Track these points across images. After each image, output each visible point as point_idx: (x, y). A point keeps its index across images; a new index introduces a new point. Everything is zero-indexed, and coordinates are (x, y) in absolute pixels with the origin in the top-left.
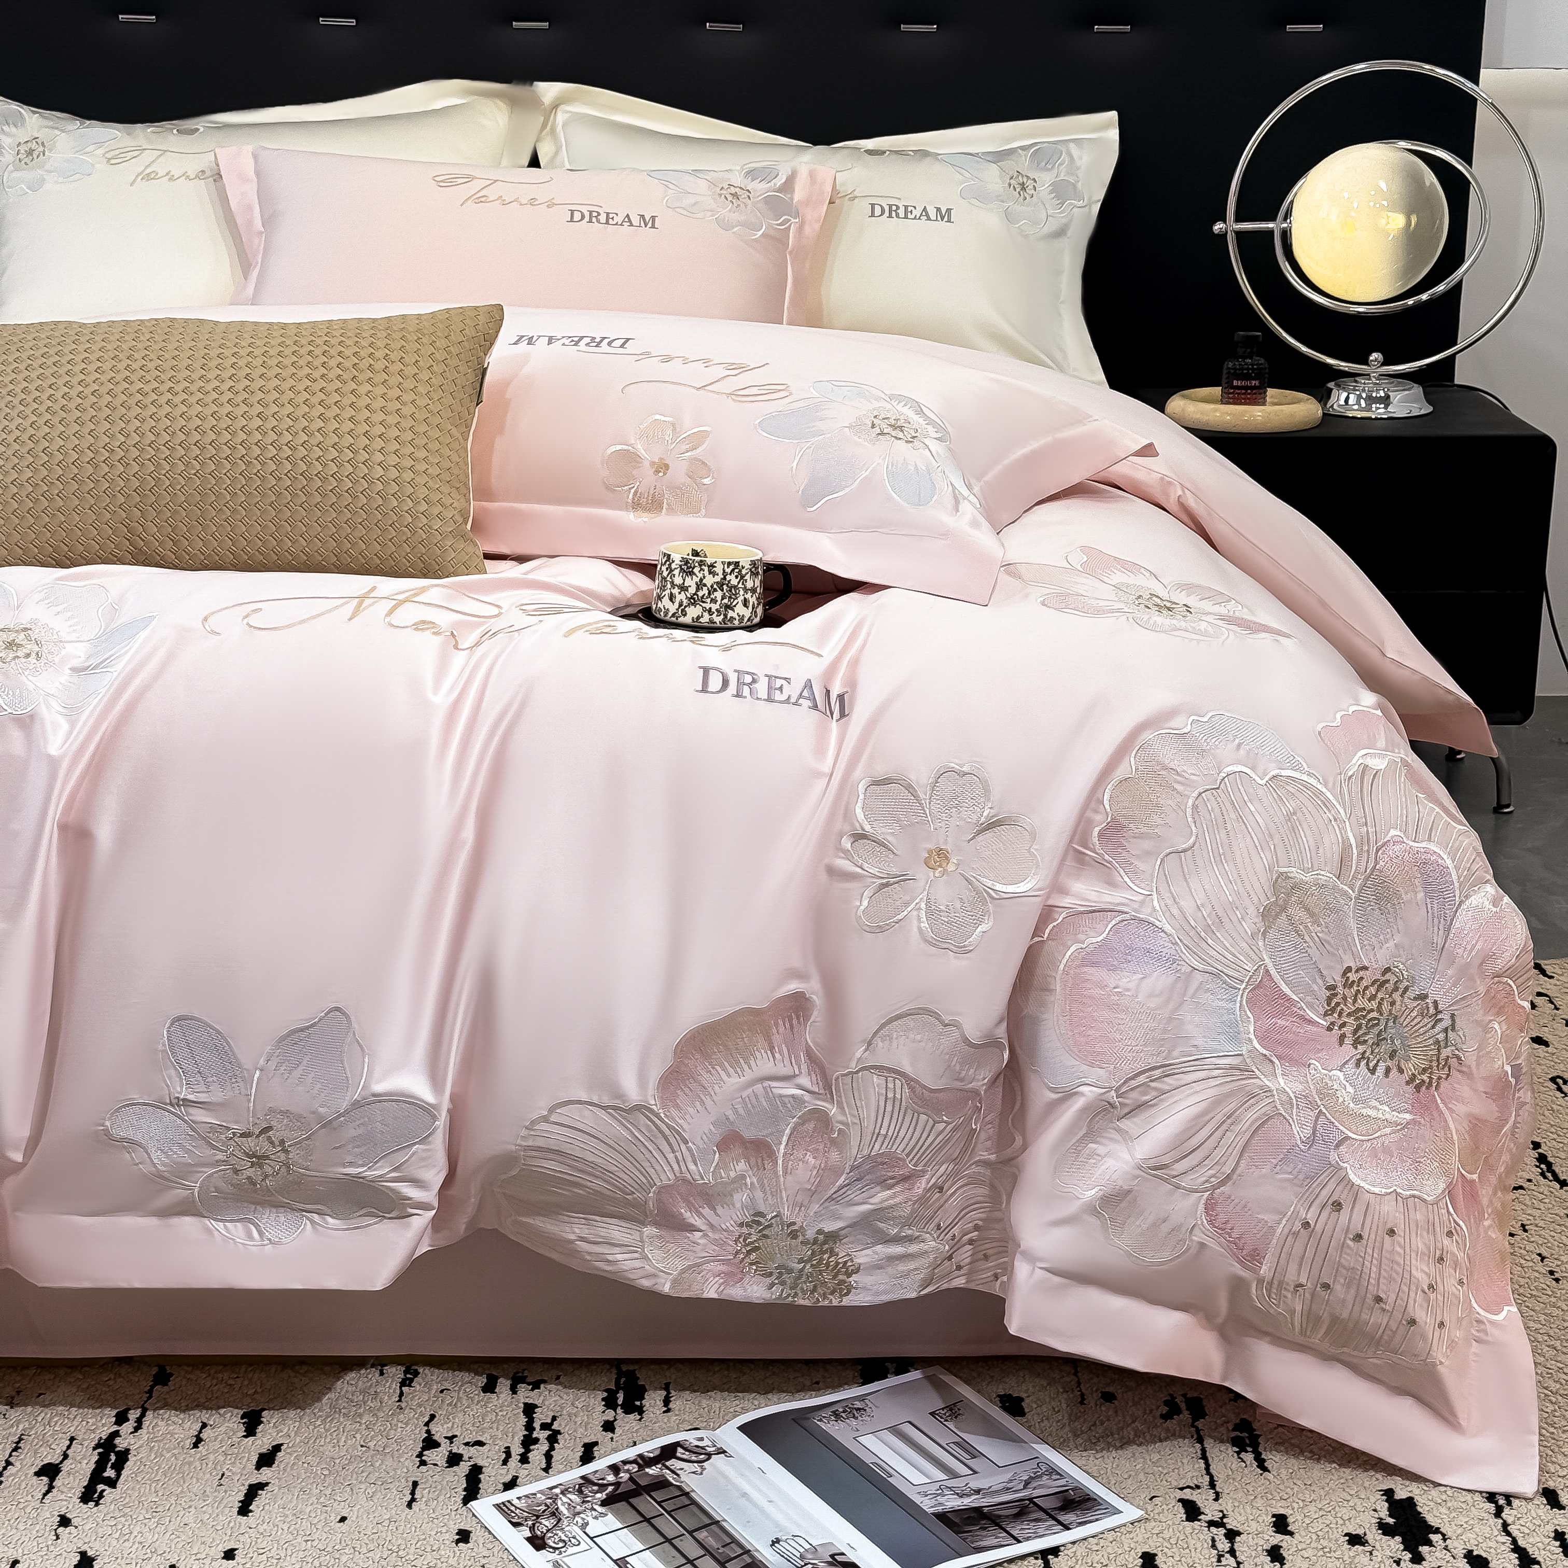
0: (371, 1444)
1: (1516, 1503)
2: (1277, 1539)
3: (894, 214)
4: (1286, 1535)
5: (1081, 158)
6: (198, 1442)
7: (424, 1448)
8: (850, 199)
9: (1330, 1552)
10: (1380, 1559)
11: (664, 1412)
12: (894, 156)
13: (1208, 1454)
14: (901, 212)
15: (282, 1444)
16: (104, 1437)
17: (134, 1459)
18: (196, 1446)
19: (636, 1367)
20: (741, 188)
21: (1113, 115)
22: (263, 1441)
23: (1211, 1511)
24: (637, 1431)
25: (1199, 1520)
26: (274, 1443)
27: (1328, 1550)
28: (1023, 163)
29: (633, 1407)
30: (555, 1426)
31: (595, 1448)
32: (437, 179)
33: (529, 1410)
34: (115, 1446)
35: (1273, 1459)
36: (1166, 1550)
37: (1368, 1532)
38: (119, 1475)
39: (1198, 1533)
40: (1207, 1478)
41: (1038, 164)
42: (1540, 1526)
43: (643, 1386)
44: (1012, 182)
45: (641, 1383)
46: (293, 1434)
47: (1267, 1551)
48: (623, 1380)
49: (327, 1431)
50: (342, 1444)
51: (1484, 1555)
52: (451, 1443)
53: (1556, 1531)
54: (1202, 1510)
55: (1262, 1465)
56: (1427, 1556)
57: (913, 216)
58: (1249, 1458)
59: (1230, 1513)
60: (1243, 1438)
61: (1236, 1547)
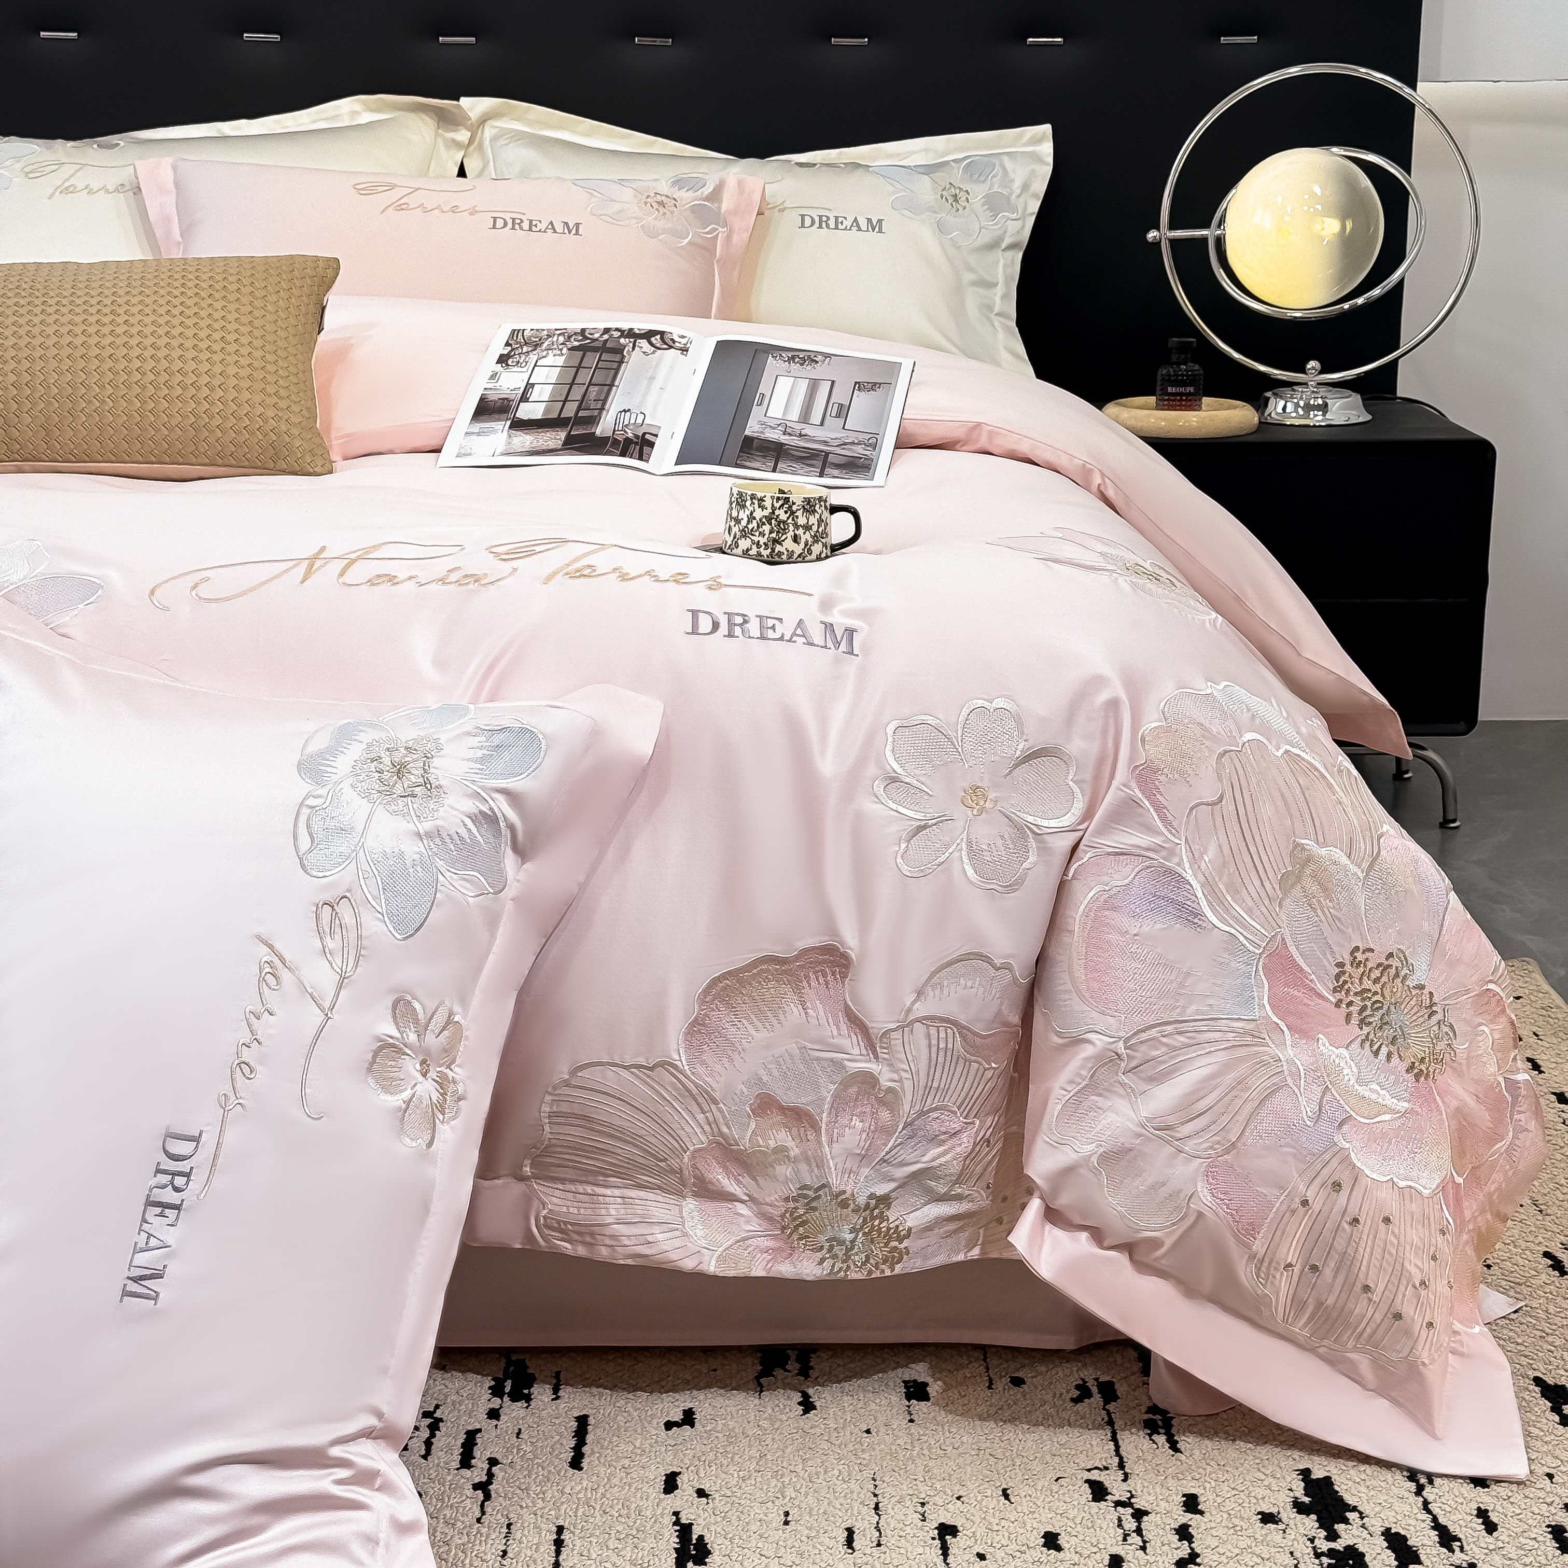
1: (1437, 1481)
2: (1186, 1518)
3: (824, 224)
4: (1196, 1514)
5: (1014, 171)
8: (780, 211)
9: (1241, 1531)
10: (1293, 1537)
11: (553, 1400)
12: (824, 168)
13: (1118, 1436)
14: (832, 223)
19: (527, 1356)
20: (667, 196)
21: (1047, 128)
23: (1118, 1491)
24: (523, 1418)
25: (1106, 1500)
27: (1239, 1528)
28: (957, 175)
29: (520, 1395)
30: (436, 1415)
31: (478, 1435)
32: (358, 187)
35: (1186, 1442)
36: (1069, 1529)
37: (1282, 1511)
39: (1104, 1513)
40: (1116, 1460)
41: (971, 176)
42: (1462, 1504)
43: (533, 1374)
44: (944, 193)
45: (530, 1371)
47: (1175, 1529)
48: (512, 1368)
51: (1403, 1532)
53: (1479, 1509)
54: (1109, 1490)
55: (1174, 1446)
56: (1342, 1534)
57: (843, 227)
58: (1161, 1439)
59: (1139, 1493)
60: (1155, 1421)
61: (1143, 1526)
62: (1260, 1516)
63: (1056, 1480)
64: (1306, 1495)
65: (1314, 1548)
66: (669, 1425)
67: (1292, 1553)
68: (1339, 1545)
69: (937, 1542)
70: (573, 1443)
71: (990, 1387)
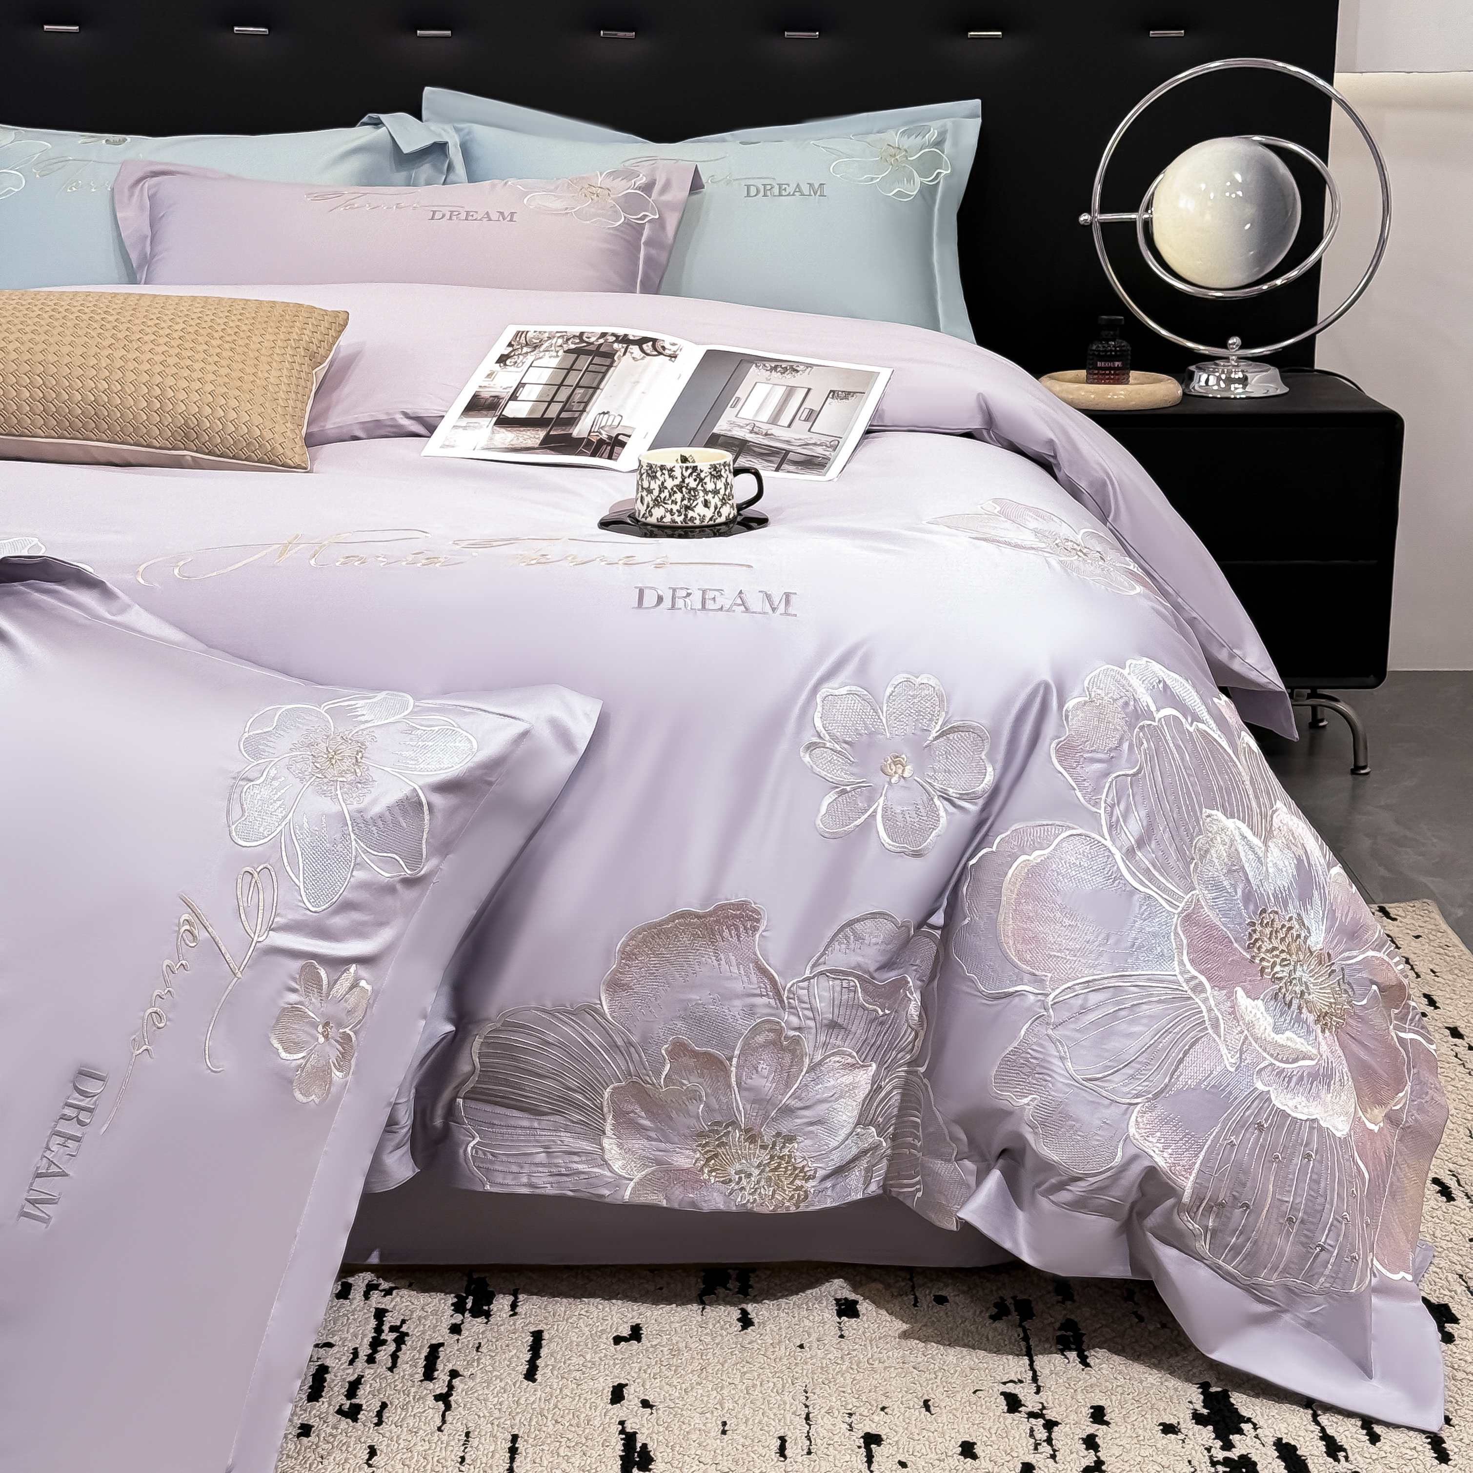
2: (1093, 1428)
4: (1102, 1424)
9: (1144, 1440)
10: (1191, 1447)
11: (511, 1315)
13: (1033, 1352)
19: (488, 1273)
23: (1031, 1402)
24: (483, 1333)
25: (1020, 1412)
27: (1142, 1438)
29: (481, 1311)
30: (404, 1329)
31: (441, 1349)
33: (379, 1314)
35: (1094, 1355)
36: (986, 1439)
37: (1181, 1422)
39: (1019, 1423)
40: (1030, 1374)
43: (492, 1291)
45: (490, 1288)
47: (1084, 1439)
48: (474, 1286)
51: (1292, 1443)
54: (1023, 1402)
55: (1084, 1361)
56: (1237, 1444)
58: (1073, 1355)
59: (1051, 1405)
60: (1068, 1337)
61: (1054, 1435)
62: (1161, 1427)
63: (974, 1393)
64: (1205, 1407)
65: (1211, 1457)
66: (618, 1340)
67: (1190, 1462)
68: (1234, 1454)
69: (863, 1450)
70: (528, 1356)
71: (915, 1305)
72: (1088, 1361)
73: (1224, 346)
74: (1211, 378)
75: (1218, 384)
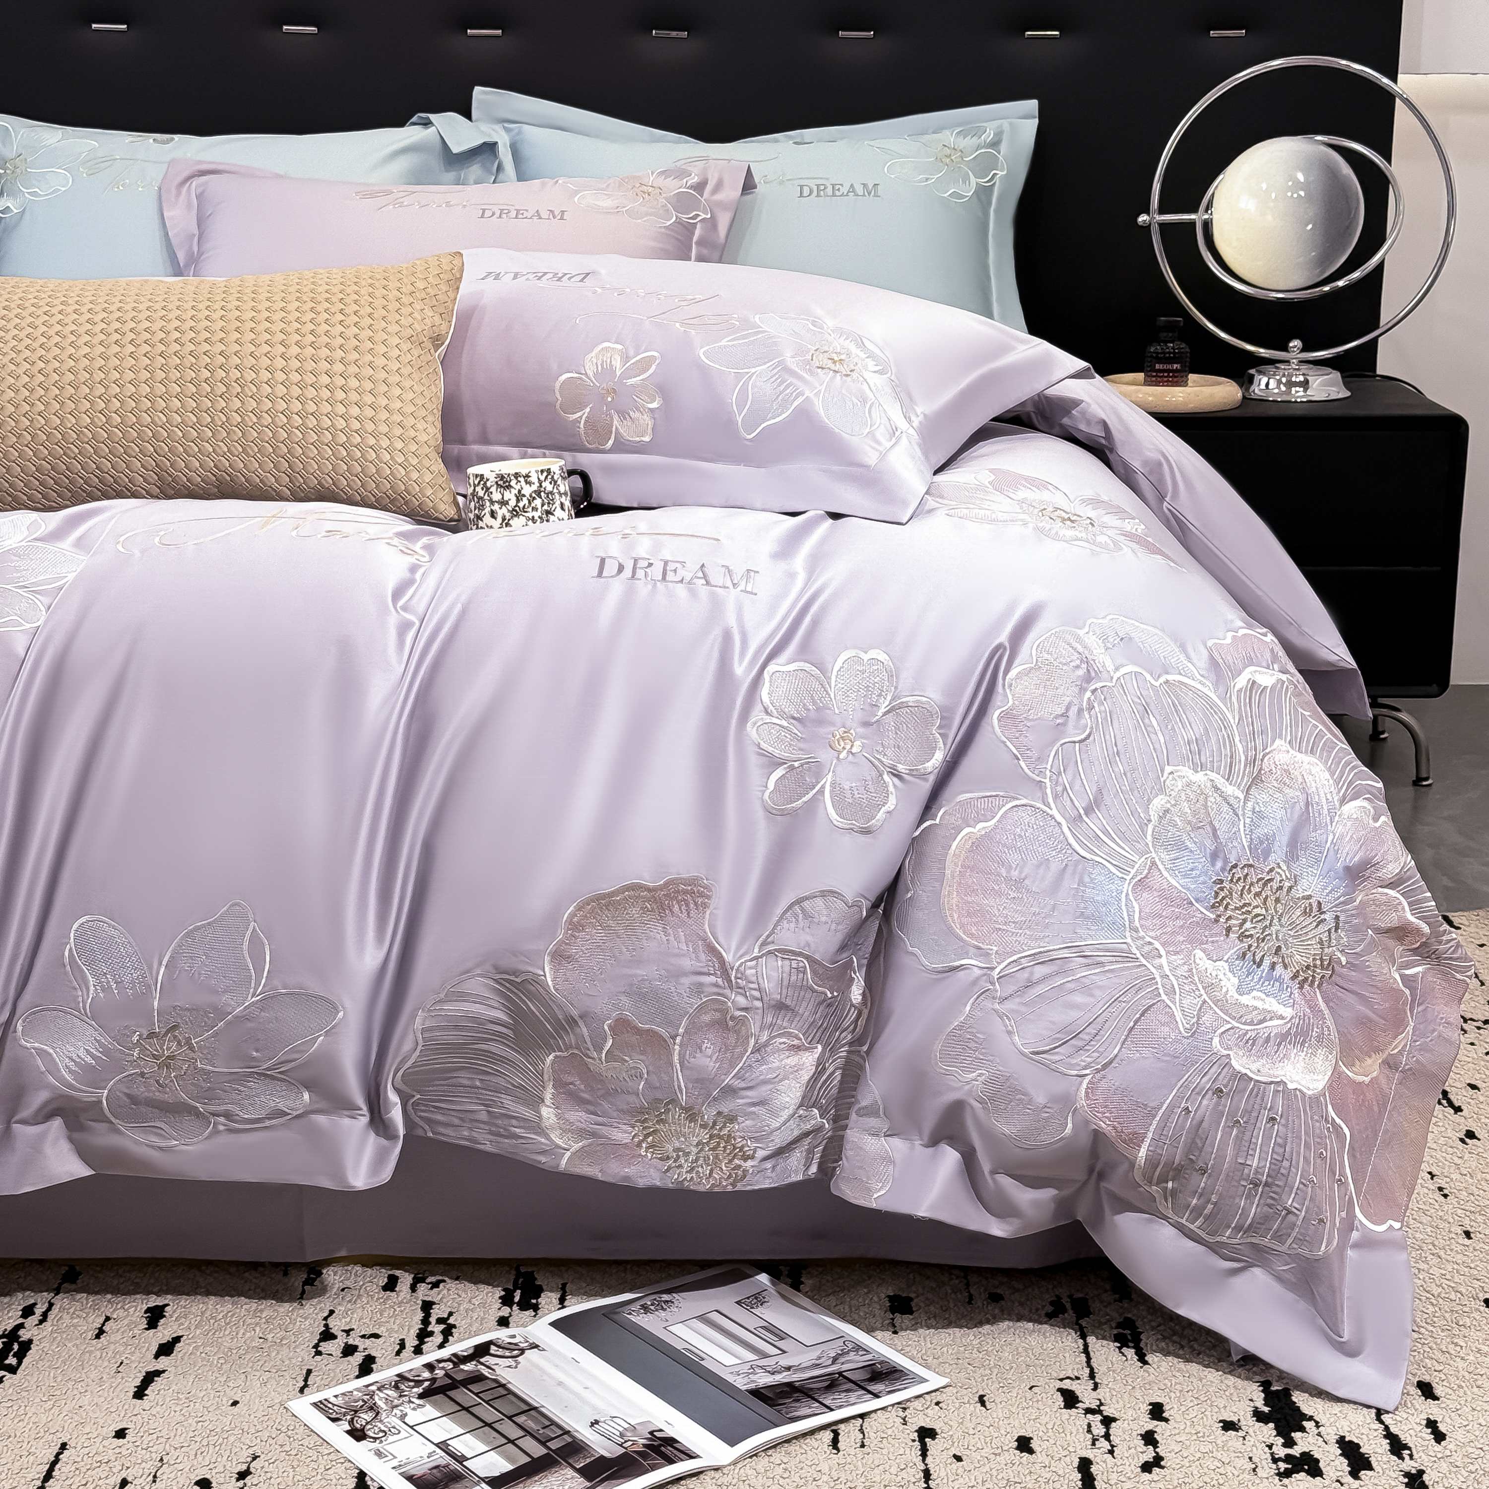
0: (269, 1337)
2: (1151, 1425)
4: (1161, 1421)
6: (100, 1333)
7: (320, 1341)
9: (1202, 1437)
10: (1252, 1444)
13: (1090, 1349)
15: (182, 1336)
16: (9, 1329)
17: (37, 1348)
18: (98, 1336)
19: (536, 1269)
22: (164, 1333)
23: (1088, 1398)
25: (1077, 1408)
26: (175, 1335)
27: (1201, 1434)
29: (529, 1305)
30: (451, 1321)
33: (427, 1307)
34: (19, 1337)
35: (1154, 1357)
36: (1039, 1433)
37: (1242, 1419)
38: (20, 1363)
39: (1076, 1419)
40: (1087, 1371)
42: (1414, 1415)
43: (541, 1285)
45: (539, 1283)
46: (193, 1328)
47: (1141, 1435)
48: (522, 1281)
49: (228, 1323)
50: (240, 1335)
51: (1356, 1441)
52: (348, 1335)
53: (1429, 1420)
54: (1080, 1399)
55: (1142, 1359)
56: (1298, 1441)
58: (1130, 1352)
59: (1108, 1401)
60: (1125, 1334)
61: (1111, 1431)
62: (1222, 1424)
63: (1031, 1388)
64: (1265, 1405)
65: (1273, 1455)
67: (1250, 1458)
68: (1295, 1452)
69: (917, 1443)
71: (970, 1303)
72: (1146, 1358)
73: (1285, 349)
74: (1271, 381)
75: (1278, 387)
